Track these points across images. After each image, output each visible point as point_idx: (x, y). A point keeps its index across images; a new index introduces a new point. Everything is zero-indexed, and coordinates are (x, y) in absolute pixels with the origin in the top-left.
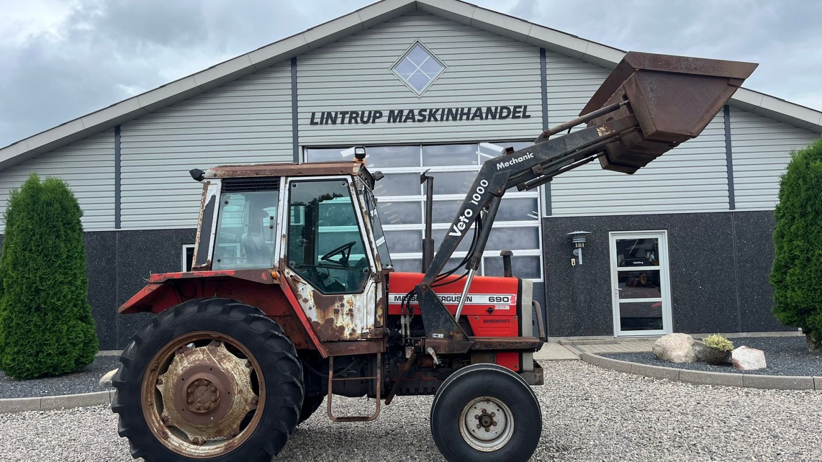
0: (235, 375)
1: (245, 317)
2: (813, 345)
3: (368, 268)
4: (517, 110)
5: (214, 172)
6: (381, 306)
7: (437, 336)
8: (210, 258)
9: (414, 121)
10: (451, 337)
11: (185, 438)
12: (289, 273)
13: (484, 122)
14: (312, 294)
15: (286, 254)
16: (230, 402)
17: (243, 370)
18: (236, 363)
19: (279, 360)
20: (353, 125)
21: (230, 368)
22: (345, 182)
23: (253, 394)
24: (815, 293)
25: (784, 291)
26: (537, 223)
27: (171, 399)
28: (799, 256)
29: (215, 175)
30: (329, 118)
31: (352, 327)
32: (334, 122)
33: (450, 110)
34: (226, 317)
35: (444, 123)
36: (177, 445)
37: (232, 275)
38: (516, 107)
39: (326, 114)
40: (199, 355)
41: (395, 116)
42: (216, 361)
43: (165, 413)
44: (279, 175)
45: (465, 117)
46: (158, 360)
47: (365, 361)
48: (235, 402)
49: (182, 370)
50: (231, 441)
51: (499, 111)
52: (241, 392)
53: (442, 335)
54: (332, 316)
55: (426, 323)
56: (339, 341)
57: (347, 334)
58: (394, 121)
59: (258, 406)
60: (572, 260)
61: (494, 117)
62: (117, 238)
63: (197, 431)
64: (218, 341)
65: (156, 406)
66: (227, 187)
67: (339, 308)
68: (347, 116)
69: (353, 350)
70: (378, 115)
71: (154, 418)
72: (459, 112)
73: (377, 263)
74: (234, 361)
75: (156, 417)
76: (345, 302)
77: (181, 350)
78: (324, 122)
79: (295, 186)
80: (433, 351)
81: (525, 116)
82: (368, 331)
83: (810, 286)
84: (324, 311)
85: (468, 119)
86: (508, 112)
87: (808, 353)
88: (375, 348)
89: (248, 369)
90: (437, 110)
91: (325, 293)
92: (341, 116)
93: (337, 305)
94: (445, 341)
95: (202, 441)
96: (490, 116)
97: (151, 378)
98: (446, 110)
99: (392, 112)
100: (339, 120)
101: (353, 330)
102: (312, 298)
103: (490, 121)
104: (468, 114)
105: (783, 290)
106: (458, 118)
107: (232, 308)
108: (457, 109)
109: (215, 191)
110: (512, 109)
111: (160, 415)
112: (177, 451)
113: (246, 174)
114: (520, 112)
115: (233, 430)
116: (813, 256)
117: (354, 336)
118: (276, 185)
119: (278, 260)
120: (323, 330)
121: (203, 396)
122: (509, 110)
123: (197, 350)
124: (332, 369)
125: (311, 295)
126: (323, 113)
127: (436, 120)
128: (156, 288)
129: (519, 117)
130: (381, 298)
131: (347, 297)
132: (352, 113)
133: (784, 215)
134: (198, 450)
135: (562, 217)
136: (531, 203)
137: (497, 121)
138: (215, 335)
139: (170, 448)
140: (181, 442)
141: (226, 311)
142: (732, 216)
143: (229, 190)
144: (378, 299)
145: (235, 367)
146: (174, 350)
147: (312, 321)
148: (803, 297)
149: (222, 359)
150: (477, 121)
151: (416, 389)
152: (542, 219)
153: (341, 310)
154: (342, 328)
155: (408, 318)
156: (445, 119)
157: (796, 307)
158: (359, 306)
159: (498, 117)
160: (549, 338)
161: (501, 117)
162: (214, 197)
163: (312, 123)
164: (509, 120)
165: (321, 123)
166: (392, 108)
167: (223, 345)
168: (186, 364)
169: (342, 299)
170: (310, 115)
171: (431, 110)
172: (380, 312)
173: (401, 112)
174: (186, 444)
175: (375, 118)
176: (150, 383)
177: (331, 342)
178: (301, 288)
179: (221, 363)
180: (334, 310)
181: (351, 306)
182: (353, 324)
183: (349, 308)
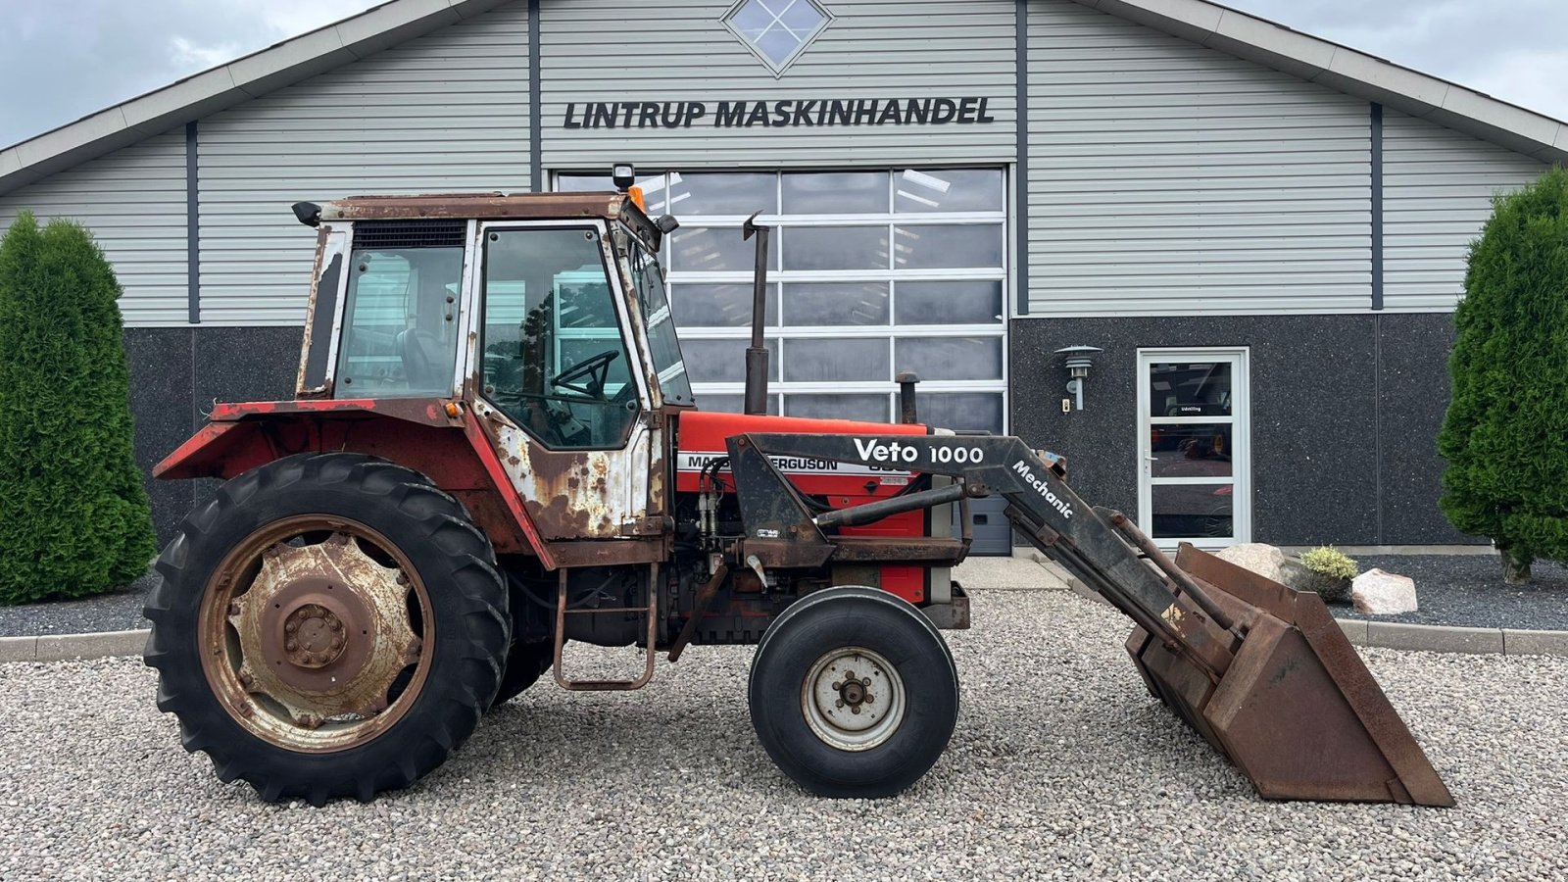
0: (376, 598)
1: (393, 488)
2: (1514, 572)
3: (635, 401)
4: (969, 106)
5: (339, 208)
6: (660, 474)
7: (766, 533)
8: (330, 375)
9: (766, 124)
10: (792, 536)
11: (285, 715)
12: (482, 407)
13: (903, 129)
14: (527, 450)
15: (478, 371)
16: (367, 649)
17: (392, 590)
18: (378, 575)
19: (459, 571)
20: (647, 129)
21: (366, 585)
22: (592, 232)
23: (412, 634)
24: (1522, 471)
25: (1463, 468)
26: (999, 329)
27: (257, 645)
28: (1495, 401)
29: (341, 214)
30: (601, 115)
31: (602, 513)
32: (611, 124)
33: (837, 104)
34: (357, 488)
35: (825, 129)
36: (270, 728)
37: (370, 408)
38: (965, 101)
39: (595, 106)
40: (309, 560)
41: (730, 115)
42: (339, 572)
43: (246, 668)
44: (465, 216)
45: (865, 118)
46: (229, 568)
47: (630, 577)
48: (376, 649)
49: (276, 588)
50: (371, 721)
51: (932, 107)
52: (388, 630)
53: (776, 532)
54: (566, 492)
55: (746, 509)
56: (578, 539)
57: (593, 526)
58: (728, 124)
59: (422, 658)
60: (1064, 401)
61: (922, 120)
62: (193, 341)
63: (306, 702)
64: (345, 534)
65: (229, 655)
66: (364, 237)
67: (579, 477)
68: (636, 111)
69: (606, 556)
70: (696, 111)
71: (224, 678)
72: (855, 108)
73: (652, 392)
74: (376, 573)
75: (228, 676)
76: (590, 465)
77: (274, 551)
78: (591, 124)
79: (495, 238)
80: (759, 562)
81: (983, 119)
82: (633, 520)
83: (1513, 458)
84: (550, 483)
85: (871, 122)
86: (950, 110)
87: (1504, 586)
88: (644, 555)
89: (402, 587)
90: (812, 103)
91: (551, 446)
92: (624, 111)
93: (574, 471)
94: (781, 544)
95: (316, 722)
96: (914, 118)
97: (217, 603)
98: (830, 104)
99: (723, 105)
100: (620, 120)
101: (606, 520)
102: (527, 457)
103: (914, 127)
104: (872, 112)
105: (1462, 465)
106: (853, 120)
107: (369, 471)
108: (851, 103)
109: (341, 244)
110: (957, 103)
111: (236, 672)
112: (269, 738)
113: (400, 214)
114: (972, 110)
115: (374, 702)
116: (1522, 399)
117: (606, 531)
118: (459, 235)
119: (462, 383)
120: (547, 518)
121: (315, 638)
122: (952, 105)
123: (305, 551)
124: (565, 592)
125: (524, 452)
126: (590, 106)
127: (809, 123)
128: (224, 431)
129: (971, 120)
130: (659, 460)
131: (594, 456)
132: (646, 105)
133: (1472, 320)
134: (309, 737)
135: (1049, 319)
136: (989, 289)
137: (928, 127)
138: (336, 522)
139: (255, 733)
140: (278, 722)
141: (358, 477)
142: (1376, 323)
143: (369, 244)
144: (653, 462)
145: (376, 583)
146: (260, 550)
147: (527, 501)
148: (1498, 480)
149: (351, 567)
150: (890, 126)
151: (728, 632)
152: (1009, 321)
153: (583, 480)
154: (584, 516)
155: (712, 499)
156: (826, 121)
157: (1485, 497)
158: (617, 473)
159: (929, 119)
160: (1015, 550)
161: (936, 120)
162: (338, 258)
163: (569, 124)
164: (952, 126)
165: (586, 125)
166: (724, 97)
167: (353, 541)
168: (283, 576)
169: (584, 460)
170: (564, 109)
171: (800, 103)
172: (657, 486)
173: (741, 105)
174: (286, 727)
175: (690, 116)
176: (215, 612)
177: (563, 540)
178: (506, 437)
179: (350, 577)
180: (570, 480)
181: (601, 473)
182: (606, 508)
183: (599, 476)
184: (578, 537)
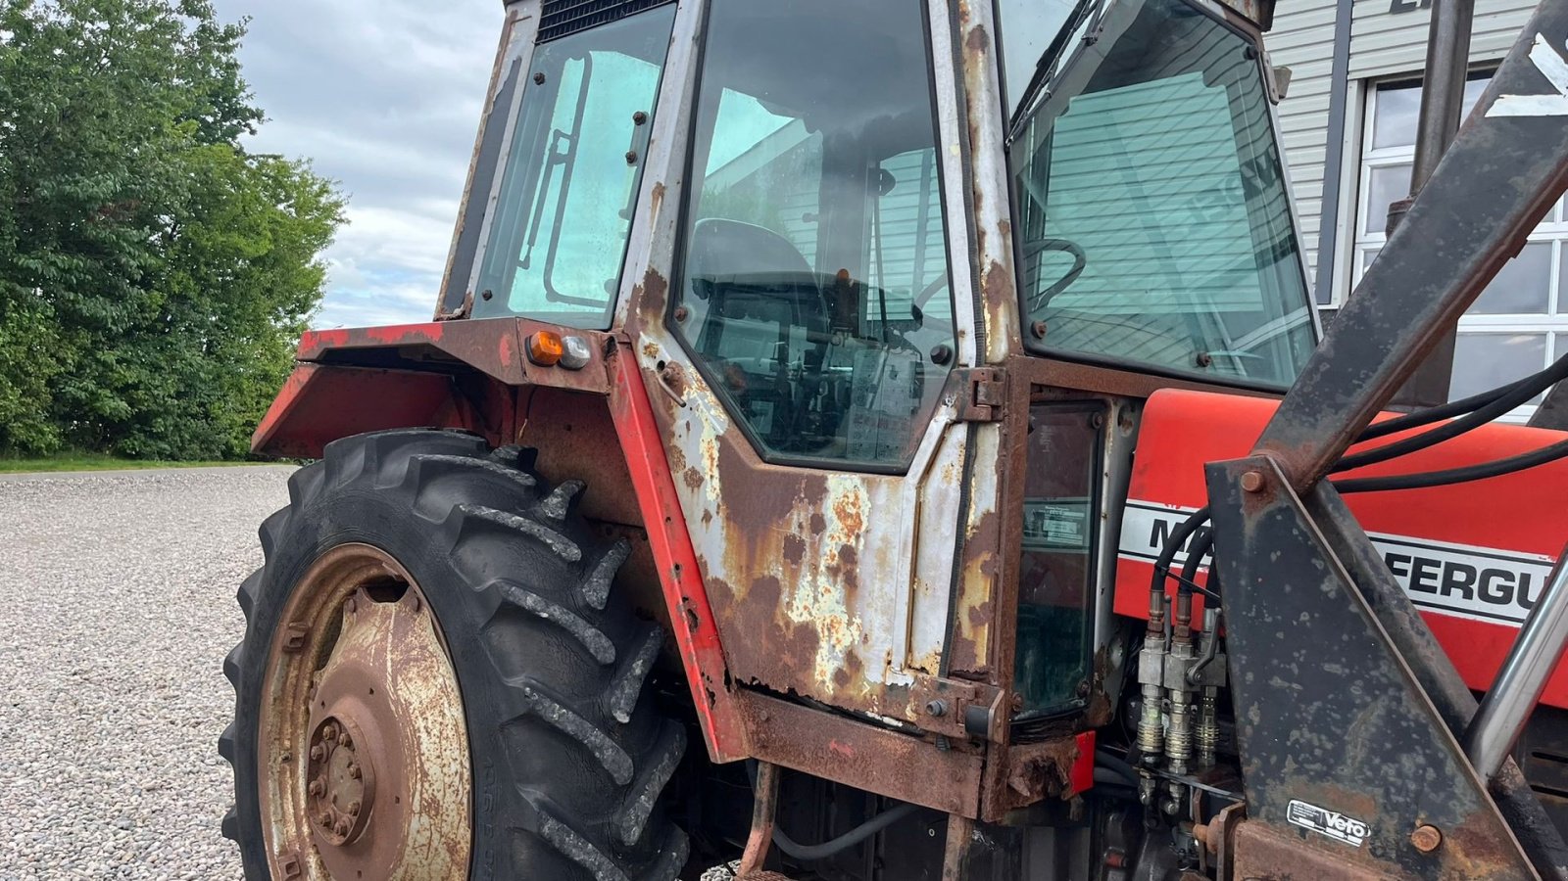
6: (986, 556)
12: (657, 348)
14: (716, 455)
16: (397, 838)
31: (847, 642)
48: (410, 842)
54: (777, 570)
56: (794, 695)
57: (825, 667)
64: (420, 599)
66: (552, 20)
67: (805, 536)
71: (289, 805)
74: (441, 680)
76: (829, 509)
77: (354, 601)
82: (911, 678)
84: (752, 542)
88: (936, 786)
91: (770, 453)
93: (799, 516)
101: (852, 660)
102: (716, 473)
109: (524, 40)
117: (851, 690)
120: (740, 625)
123: (376, 611)
125: (713, 459)
128: (307, 378)
130: (987, 515)
131: (840, 485)
143: (555, 30)
144: (973, 518)
147: (709, 577)
149: (408, 662)
153: (813, 544)
154: (807, 637)
158: (885, 540)
162: (517, 63)
167: (429, 610)
168: (341, 651)
169: (818, 491)
172: (978, 591)
176: (290, 689)
177: (764, 690)
178: (683, 422)
179: (399, 678)
180: (787, 539)
181: (851, 531)
182: (854, 628)
183: (844, 540)
184: (792, 690)
